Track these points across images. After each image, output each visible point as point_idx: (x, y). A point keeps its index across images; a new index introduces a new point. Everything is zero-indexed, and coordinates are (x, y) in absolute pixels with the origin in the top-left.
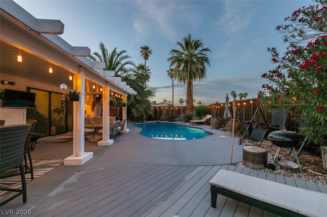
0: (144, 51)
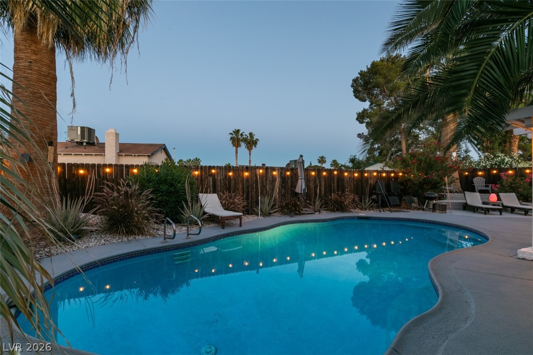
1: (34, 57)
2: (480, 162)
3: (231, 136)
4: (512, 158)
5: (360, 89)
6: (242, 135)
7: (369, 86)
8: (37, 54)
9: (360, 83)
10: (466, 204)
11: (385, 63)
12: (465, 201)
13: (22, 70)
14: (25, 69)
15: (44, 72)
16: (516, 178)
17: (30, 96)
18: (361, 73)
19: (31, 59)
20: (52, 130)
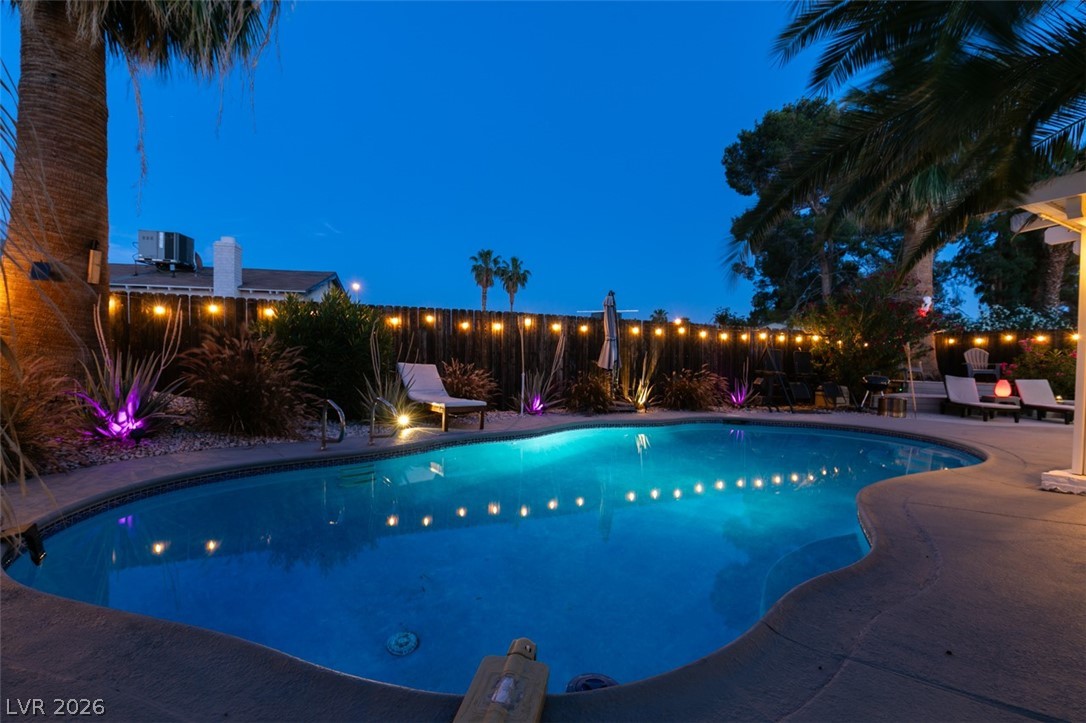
1: (61, 65)
2: (982, 323)
3: (474, 263)
4: (1046, 315)
5: (740, 168)
6: (496, 262)
7: (759, 163)
8: (66, 59)
9: (741, 156)
10: (948, 400)
11: (794, 116)
12: (946, 396)
13: (37, 90)
14: (42, 89)
15: (81, 97)
16: (1052, 350)
17: (53, 145)
18: (744, 137)
19: (54, 69)
20: (96, 217)
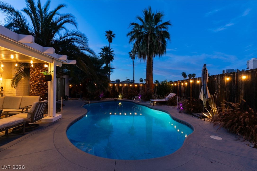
0: (108, 35)
